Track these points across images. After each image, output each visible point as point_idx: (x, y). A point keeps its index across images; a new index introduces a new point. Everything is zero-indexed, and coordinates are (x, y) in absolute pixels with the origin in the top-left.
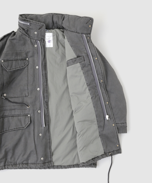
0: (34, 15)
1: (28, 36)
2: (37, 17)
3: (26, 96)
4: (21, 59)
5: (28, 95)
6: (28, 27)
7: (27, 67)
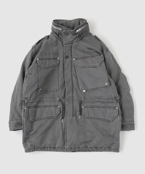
0: (64, 20)
1: (60, 39)
2: (67, 23)
3: (57, 90)
4: (53, 59)
5: (59, 89)
6: (60, 32)
7: (58, 65)
